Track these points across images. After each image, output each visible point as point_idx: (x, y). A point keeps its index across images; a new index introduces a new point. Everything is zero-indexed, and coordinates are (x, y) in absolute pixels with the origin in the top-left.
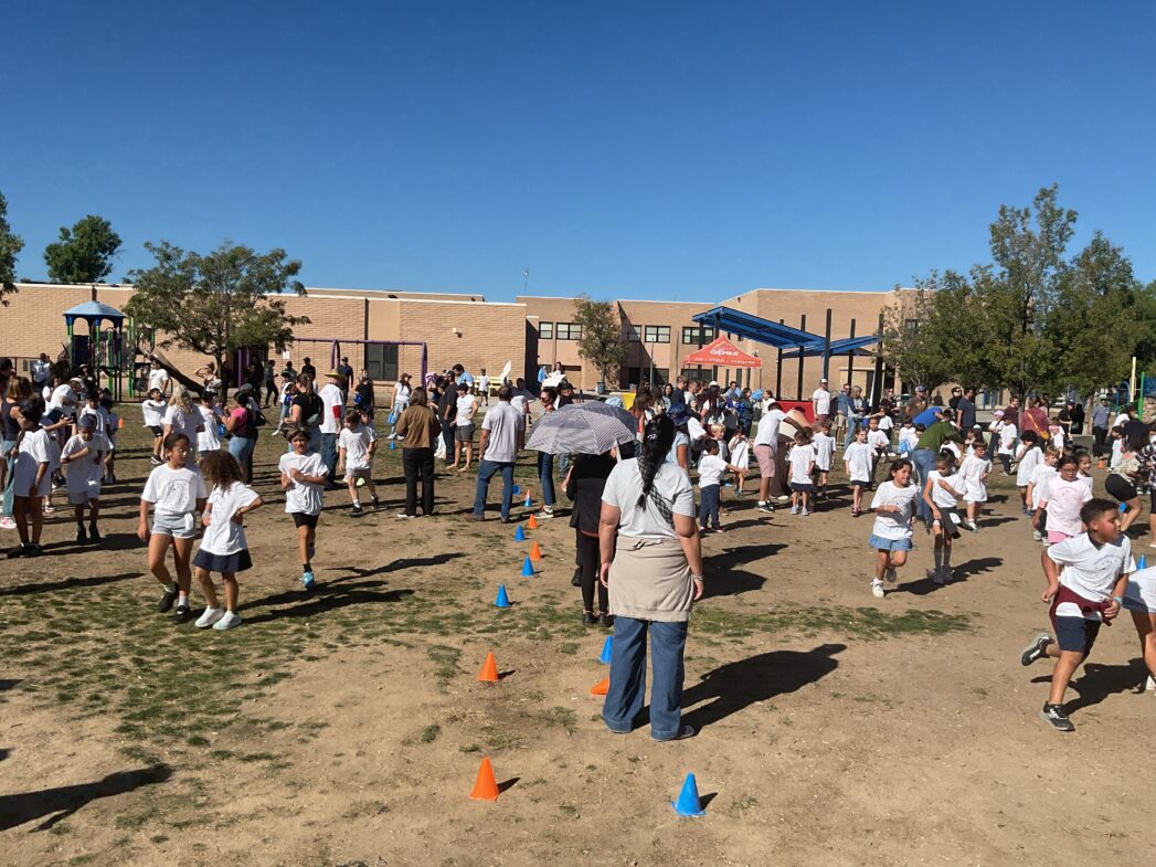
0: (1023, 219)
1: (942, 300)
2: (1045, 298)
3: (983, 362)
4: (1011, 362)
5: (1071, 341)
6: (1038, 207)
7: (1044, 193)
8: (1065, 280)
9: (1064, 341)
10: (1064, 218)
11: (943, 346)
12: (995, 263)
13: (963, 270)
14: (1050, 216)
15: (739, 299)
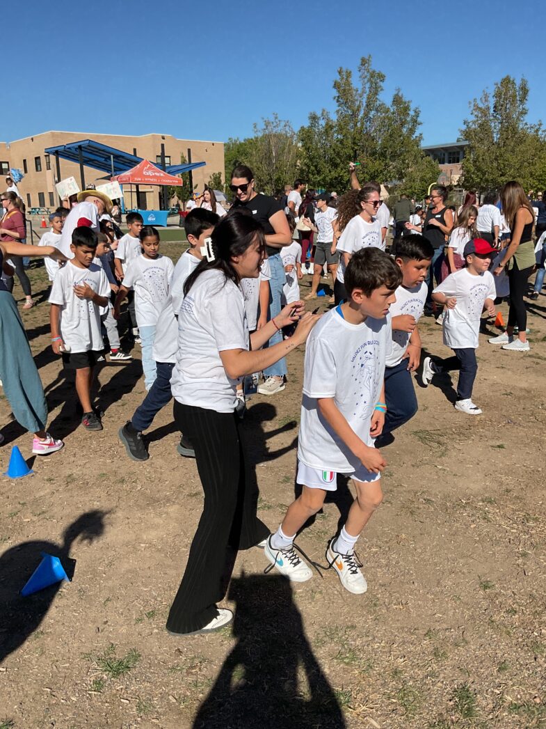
15: (32, 139)
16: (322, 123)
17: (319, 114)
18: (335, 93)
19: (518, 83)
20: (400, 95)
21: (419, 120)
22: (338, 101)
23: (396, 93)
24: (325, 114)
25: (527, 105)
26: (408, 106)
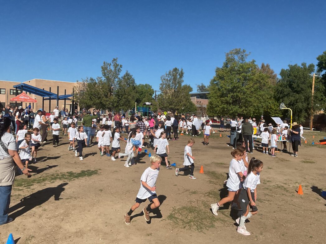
0: (109, 66)
1: (89, 85)
2: (115, 87)
3: (101, 103)
4: (108, 103)
5: (122, 98)
6: (113, 63)
7: (114, 60)
8: (120, 82)
9: (120, 98)
10: (119, 66)
11: (90, 98)
12: (103, 76)
13: (95, 78)
14: (116, 66)
15: (29, 81)
19: (180, 70)
23: (126, 72)
25: (183, 79)
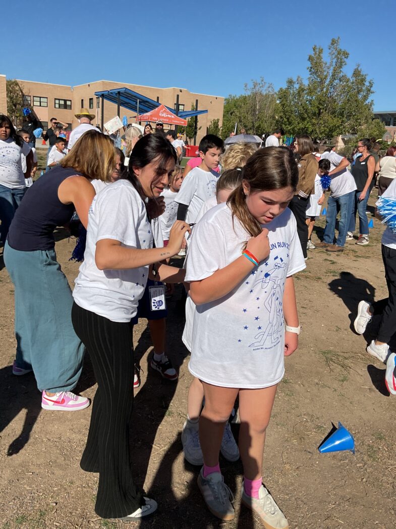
7: (334, 42)
15: (89, 85)
16: (297, 86)
17: (295, 79)
18: (309, 64)
20: (359, 69)
21: (372, 89)
22: (310, 71)
23: (356, 67)
24: (299, 80)
26: (365, 78)
